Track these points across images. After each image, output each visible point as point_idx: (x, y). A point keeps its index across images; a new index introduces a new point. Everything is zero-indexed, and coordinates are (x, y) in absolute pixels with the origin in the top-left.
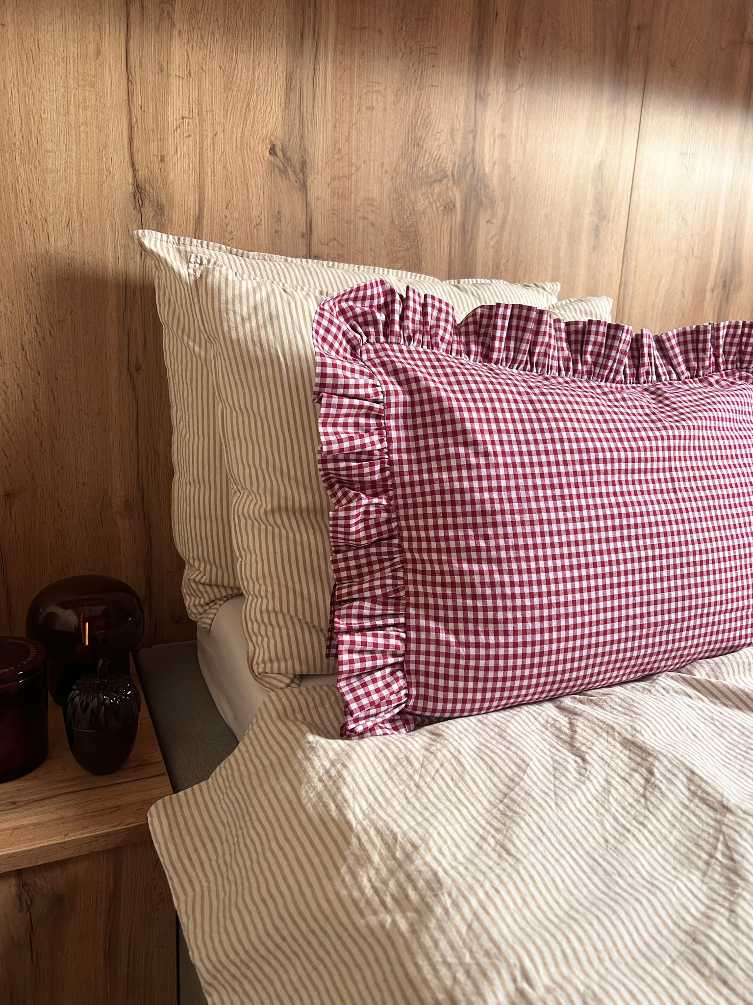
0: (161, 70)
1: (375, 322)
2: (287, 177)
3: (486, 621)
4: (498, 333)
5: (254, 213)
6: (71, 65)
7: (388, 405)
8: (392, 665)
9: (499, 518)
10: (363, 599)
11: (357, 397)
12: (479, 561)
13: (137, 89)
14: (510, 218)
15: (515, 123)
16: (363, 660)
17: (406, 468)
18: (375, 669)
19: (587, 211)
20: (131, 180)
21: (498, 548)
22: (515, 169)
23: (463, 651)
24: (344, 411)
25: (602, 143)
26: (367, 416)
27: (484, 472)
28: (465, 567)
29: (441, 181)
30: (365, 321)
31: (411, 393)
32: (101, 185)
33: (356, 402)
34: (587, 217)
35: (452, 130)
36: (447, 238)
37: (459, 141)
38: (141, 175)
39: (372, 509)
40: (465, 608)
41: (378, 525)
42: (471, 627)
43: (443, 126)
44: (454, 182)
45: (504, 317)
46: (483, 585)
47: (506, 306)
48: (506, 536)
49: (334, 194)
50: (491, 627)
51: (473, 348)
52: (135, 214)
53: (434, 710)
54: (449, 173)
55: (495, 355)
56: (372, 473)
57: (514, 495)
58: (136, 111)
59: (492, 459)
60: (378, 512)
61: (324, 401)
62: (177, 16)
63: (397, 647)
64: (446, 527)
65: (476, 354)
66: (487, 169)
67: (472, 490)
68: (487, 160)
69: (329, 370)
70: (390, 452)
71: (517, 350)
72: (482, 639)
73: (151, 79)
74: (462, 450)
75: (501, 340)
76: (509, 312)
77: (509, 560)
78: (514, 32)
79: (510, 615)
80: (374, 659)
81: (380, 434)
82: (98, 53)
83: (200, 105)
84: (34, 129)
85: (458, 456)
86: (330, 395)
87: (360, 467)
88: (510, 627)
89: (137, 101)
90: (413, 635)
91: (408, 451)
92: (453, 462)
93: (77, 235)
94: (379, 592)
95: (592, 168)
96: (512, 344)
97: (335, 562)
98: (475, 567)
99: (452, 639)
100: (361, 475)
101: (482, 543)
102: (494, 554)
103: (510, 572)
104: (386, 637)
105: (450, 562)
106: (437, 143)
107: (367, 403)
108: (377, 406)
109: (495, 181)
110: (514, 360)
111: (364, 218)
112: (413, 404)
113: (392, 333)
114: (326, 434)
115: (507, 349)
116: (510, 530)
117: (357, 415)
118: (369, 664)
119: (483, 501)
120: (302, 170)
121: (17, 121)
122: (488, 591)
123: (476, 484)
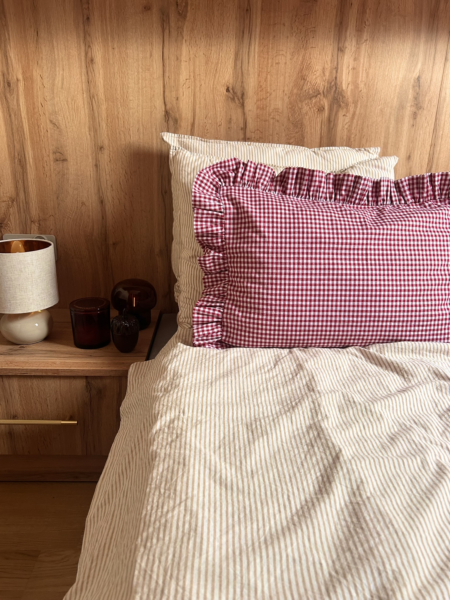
0: (177, 59)
1: (229, 177)
2: (235, 102)
3: (255, 308)
4: (290, 181)
5: (218, 120)
6: (140, 63)
7: (226, 214)
8: (216, 322)
9: (266, 265)
10: (210, 295)
11: (210, 210)
12: (255, 283)
13: (167, 69)
14: (357, 113)
15: (362, 61)
16: (203, 318)
17: (231, 241)
18: (208, 322)
19: (409, 105)
20: (164, 109)
21: (264, 278)
22: (362, 86)
23: (243, 319)
24: (205, 216)
25: (419, 66)
26: (217, 218)
27: (262, 245)
28: (249, 285)
29: (316, 96)
30: (225, 177)
31: (237, 209)
32: (151, 113)
33: (210, 212)
34: (409, 108)
35: (324, 69)
36: (319, 125)
37: (327, 74)
38: (168, 107)
39: (216, 257)
40: (247, 302)
41: (219, 265)
42: (249, 310)
43: (318, 68)
44: (324, 96)
45: (293, 174)
46: (255, 293)
47: (294, 169)
48: (268, 273)
49: (258, 108)
50: (257, 311)
51: (278, 188)
52: (166, 124)
53: (232, 343)
54: (321, 92)
55: (288, 192)
56: (217, 243)
57: (275, 256)
58: (166, 79)
59: (267, 240)
60: (218, 259)
61: (195, 211)
62: (185, 33)
63: (218, 315)
64: (244, 268)
65: (279, 191)
66: (344, 87)
67: (255, 252)
68: (344, 82)
69: (197, 199)
70: (225, 234)
71: (300, 189)
72: (252, 315)
73: (173, 63)
74: (254, 235)
75: (291, 184)
76: (296, 171)
77: (268, 284)
78: (362, 12)
79: (265, 307)
80: (208, 318)
81: (221, 226)
82: (151, 55)
83: (194, 73)
84: (125, 91)
85: (252, 237)
86: (198, 209)
87: (212, 240)
88: (265, 312)
89: (167, 74)
90: (225, 311)
91: (234, 234)
92: (250, 240)
93: (142, 135)
94: (217, 292)
95: (412, 81)
96: (298, 186)
97: (204, 279)
98: (253, 285)
99: (240, 314)
100: (213, 243)
101: (257, 276)
102: (261, 281)
103: (268, 289)
104: (214, 310)
105: (243, 282)
106: (314, 77)
107: (215, 213)
108: (220, 214)
109: (349, 93)
110: (299, 194)
111: (273, 118)
112: (238, 213)
113: (237, 182)
114: (197, 225)
115: (295, 188)
116: (270, 271)
117: (212, 218)
118: (205, 320)
119: (260, 258)
120: (242, 98)
121: (119, 89)
122: (257, 296)
123: (258, 250)
